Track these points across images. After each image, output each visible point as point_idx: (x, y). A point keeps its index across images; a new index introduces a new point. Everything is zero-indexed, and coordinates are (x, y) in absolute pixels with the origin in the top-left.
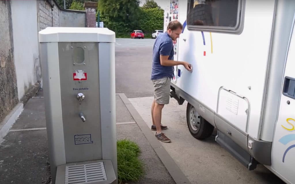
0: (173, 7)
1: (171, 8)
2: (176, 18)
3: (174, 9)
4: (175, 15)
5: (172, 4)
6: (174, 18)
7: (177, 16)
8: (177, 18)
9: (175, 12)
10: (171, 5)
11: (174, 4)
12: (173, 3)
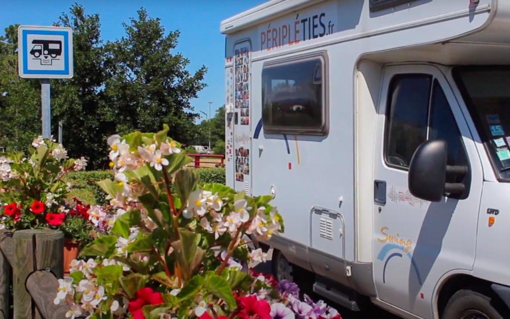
0: (239, 96)
1: (236, 98)
2: (245, 115)
3: (241, 101)
4: (245, 110)
5: (239, 93)
6: (242, 115)
7: (248, 111)
8: (248, 115)
9: (244, 104)
10: (236, 94)
11: (241, 93)
12: (239, 91)
